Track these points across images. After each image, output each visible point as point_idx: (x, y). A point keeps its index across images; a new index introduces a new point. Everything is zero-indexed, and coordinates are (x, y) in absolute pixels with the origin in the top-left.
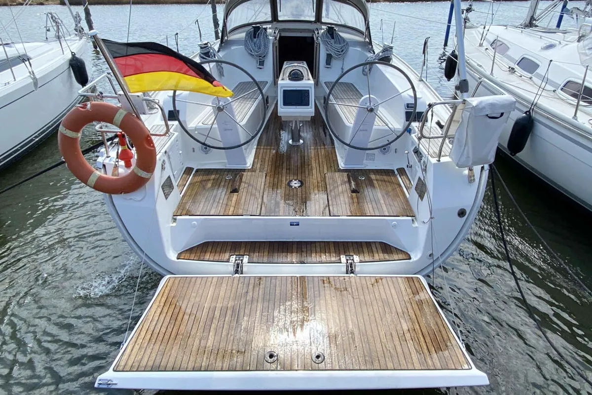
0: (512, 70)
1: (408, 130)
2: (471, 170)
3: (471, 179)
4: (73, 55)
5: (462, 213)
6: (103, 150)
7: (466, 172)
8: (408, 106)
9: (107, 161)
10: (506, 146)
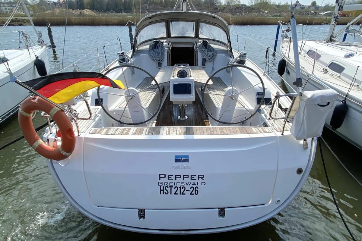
0: (325, 71)
1: (259, 110)
2: (305, 140)
3: (305, 147)
4: (37, 58)
5: (300, 171)
6: (48, 128)
7: (302, 142)
8: (258, 94)
9: (50, 137)
10: (329, 124)
